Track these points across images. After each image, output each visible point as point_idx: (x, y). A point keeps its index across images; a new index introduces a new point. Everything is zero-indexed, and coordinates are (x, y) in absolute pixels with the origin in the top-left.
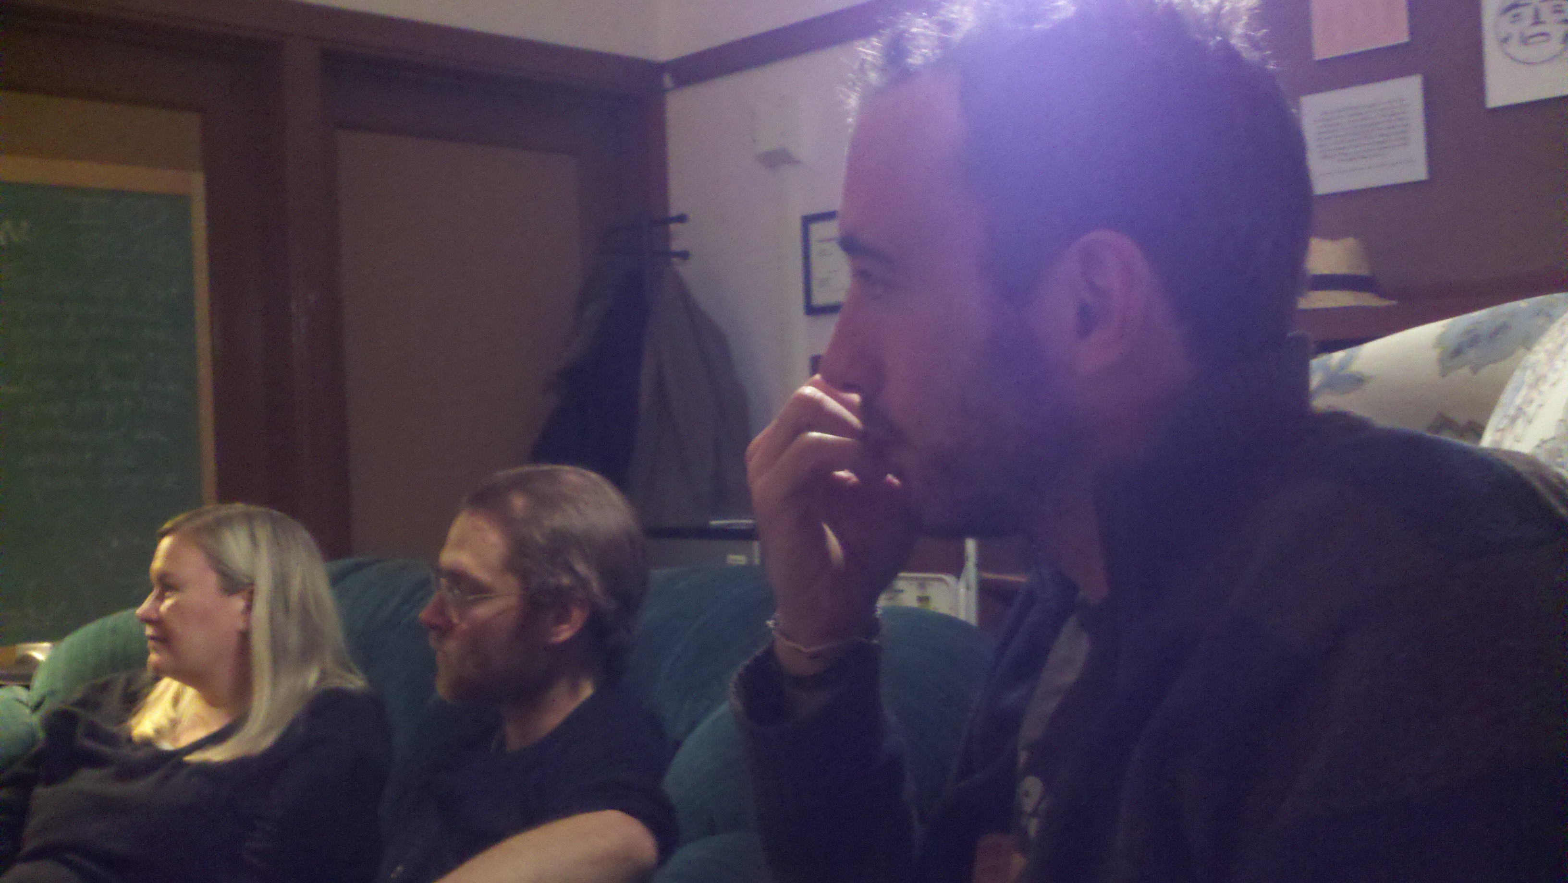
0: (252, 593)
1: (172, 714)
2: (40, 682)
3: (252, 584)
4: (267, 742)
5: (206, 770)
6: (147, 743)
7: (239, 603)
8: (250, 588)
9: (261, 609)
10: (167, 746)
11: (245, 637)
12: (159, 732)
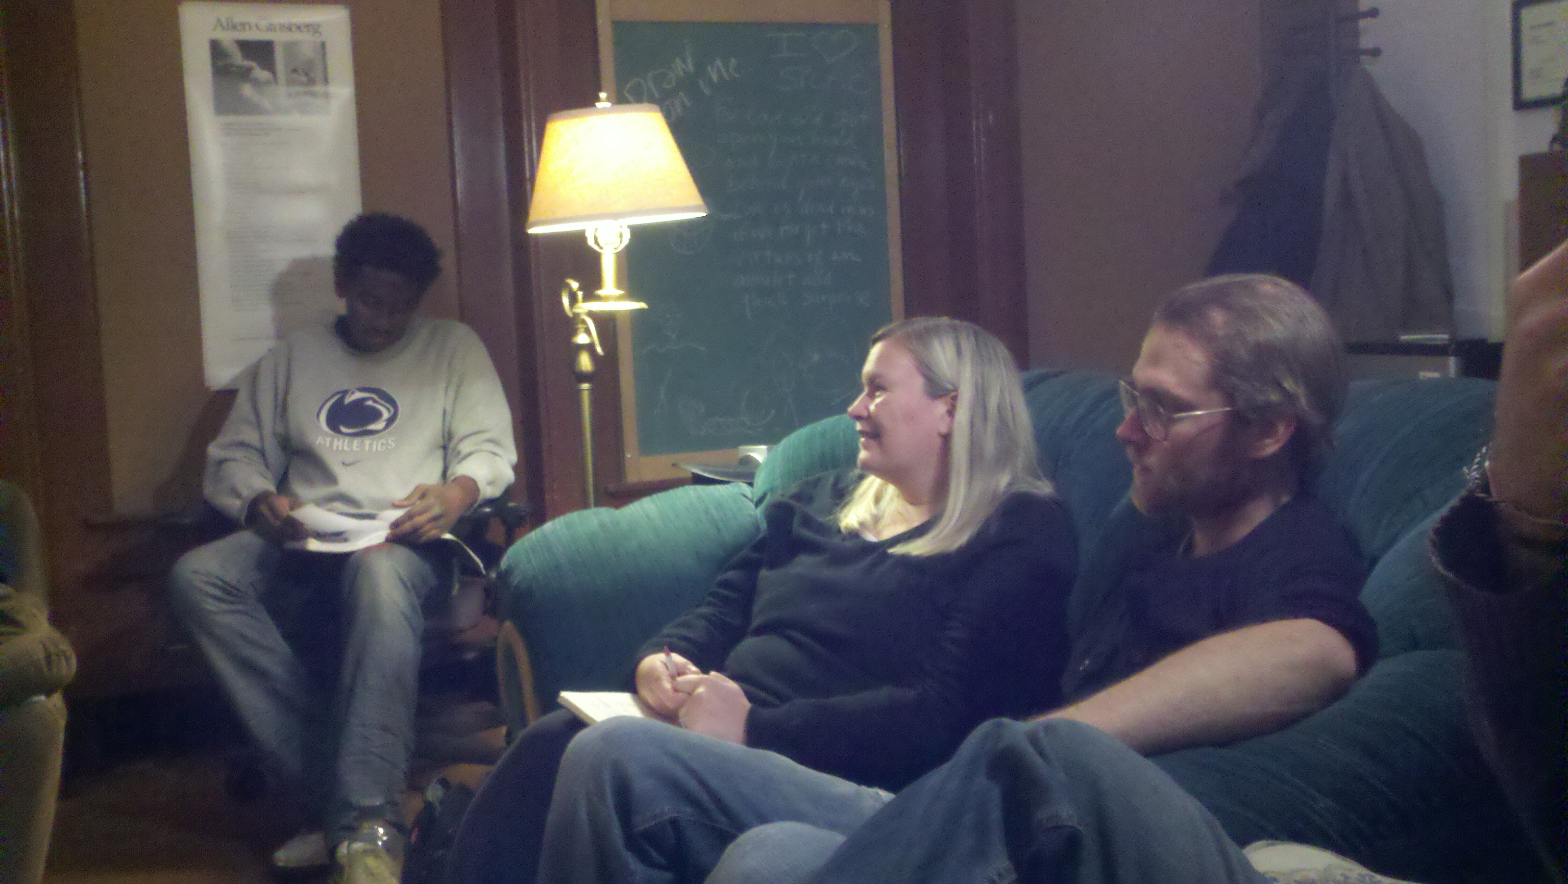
0: (955, 398)
1: (874, 511)
2: (761, 480)
3: (956, 390)
4: (963, 539)
5: (905, 561)
6: (854, 534)
7: (941, 408)
8: (953, 394)
9: (963, 415)
10: (871, 538)
11: (946, 438)
12: (862, 524)
